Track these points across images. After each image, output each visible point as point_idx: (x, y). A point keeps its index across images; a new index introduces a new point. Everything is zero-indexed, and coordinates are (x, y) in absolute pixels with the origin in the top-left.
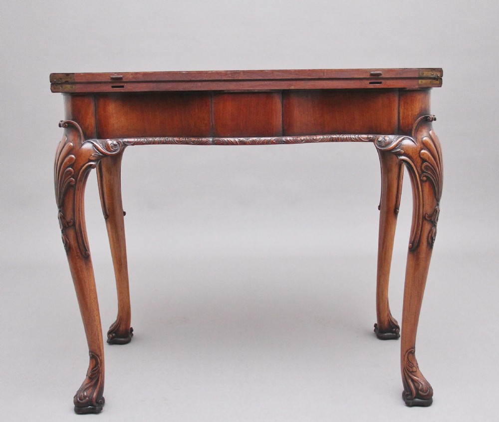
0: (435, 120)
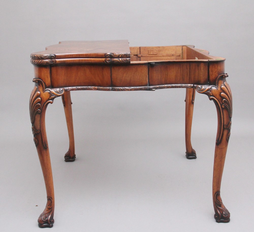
0: (228, 76)
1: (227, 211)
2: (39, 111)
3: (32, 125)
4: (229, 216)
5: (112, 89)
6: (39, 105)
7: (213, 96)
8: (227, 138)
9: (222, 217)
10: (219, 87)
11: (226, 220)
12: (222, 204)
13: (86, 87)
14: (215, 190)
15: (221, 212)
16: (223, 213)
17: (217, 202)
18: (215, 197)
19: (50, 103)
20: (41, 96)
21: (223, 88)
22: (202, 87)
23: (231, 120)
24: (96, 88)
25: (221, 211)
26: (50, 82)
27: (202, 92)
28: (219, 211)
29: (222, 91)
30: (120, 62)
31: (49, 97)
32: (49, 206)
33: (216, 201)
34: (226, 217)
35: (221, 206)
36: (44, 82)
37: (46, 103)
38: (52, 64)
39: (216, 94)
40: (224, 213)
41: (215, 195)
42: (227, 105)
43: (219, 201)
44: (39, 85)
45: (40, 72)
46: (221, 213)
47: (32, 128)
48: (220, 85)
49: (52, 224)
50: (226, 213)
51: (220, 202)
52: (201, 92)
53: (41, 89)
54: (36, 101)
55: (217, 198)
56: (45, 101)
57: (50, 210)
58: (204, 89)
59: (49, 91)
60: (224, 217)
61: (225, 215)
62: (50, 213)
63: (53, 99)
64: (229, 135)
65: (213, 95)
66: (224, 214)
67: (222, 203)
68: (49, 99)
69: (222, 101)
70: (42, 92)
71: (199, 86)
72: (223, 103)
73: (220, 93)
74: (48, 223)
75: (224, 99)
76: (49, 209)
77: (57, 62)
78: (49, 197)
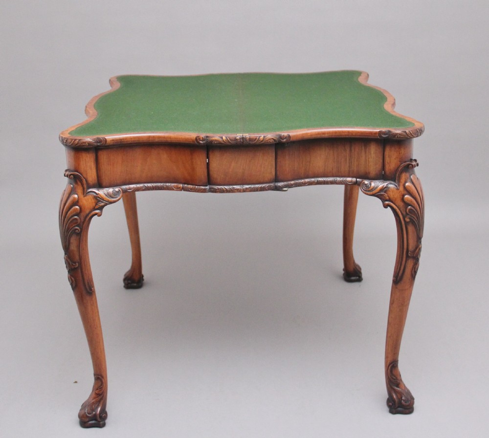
1: (409, 393)
2: (77, 229)
3: (65, 254)
4: (413, 403)
5: (210, 188)
6: (76, 219)
7: (390, 200)
8: (413, 272)
9: (401, 405)
10: (401, 184)
11: (407, 411)
12: (401, 383)
13: (162, 184)
14: (390, 360)
15: (399, 397)
16: (401, 398)
17: (393, 378)
18: (389, 370)
19: (96, 216)
20: (81, 203)
21: (409, 186)
22: (371, 184)
23: (420, 242)
24: (180, 188)
25: (398, 394)
26: (96, 177)
27: (371, 193)
28: (396, 394)
29: (406, 192)
30: (223, 142)
31: (94, 204)
32: (97, 389)
33: (390, 377)
34: (408, 406)
35: (400, 385)
36: (85, 179)
37: (90, 215)
38: (98, 146)
39: (395, 197)
40: (403, 398)
41: (388, 367)
42: (414, 217)
43: (395, 377)
44: (76, 183)
45: (77, 160)
46: (399, 399)
47: (65, 258)
48: (403, 181)
50: (408, 399)
51: (397, 379)
52: (369, 193)
53: (79, 190)
54: (71, 213)
55: (393, 372)
56: (87, 212)
57: (100, 397)
58: (374, 187)
59: (95, 195)
60: (403, 405)
61: (406, 402)
62: (99, 401)
63: (101, 208)
64: (416, 267)
65: (390, 198)
66: (404, 400)
67: (401, 380)
68: (94, 209)
69: (406, 211)
70: (81, 196)
71: (366, 182)
72: (406, 213)
73: (403, 196)
75: (409, 207)
76: (98, 395)
77: (107, 142)
78: (98, 375)
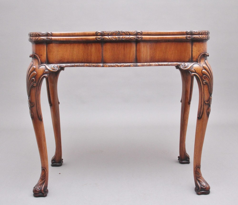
49: (46, 194)
74: (41, 193)
